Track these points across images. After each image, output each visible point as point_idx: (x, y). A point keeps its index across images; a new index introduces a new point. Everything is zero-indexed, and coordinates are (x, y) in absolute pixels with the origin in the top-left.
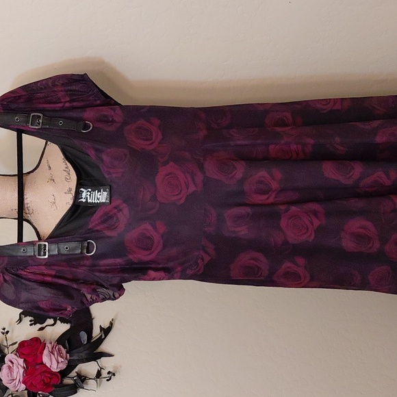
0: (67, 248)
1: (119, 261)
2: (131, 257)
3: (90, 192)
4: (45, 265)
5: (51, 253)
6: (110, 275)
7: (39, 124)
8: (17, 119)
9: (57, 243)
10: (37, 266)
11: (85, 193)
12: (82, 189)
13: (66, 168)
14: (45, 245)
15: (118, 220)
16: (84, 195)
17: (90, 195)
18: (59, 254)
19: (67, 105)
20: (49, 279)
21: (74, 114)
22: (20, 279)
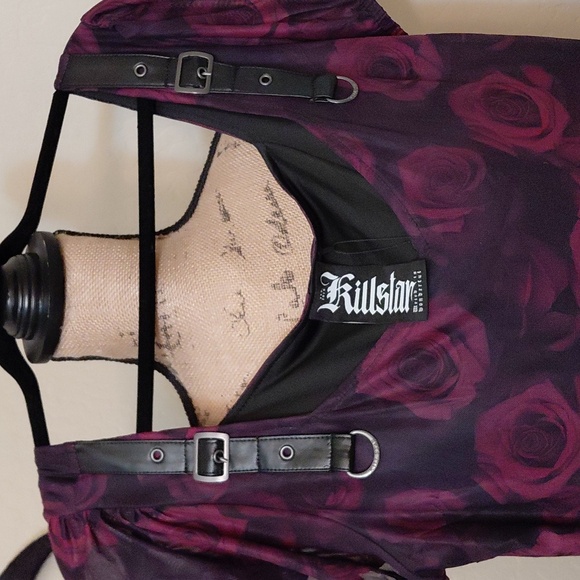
0: (286, 453)
1: (447, 496)
2: (485, 485)
3: (352, 283)
4: (219, 503)
5: (239, 467)
6: (417, 541)
7: (203, 82)
8: (140, 70)
9: (256, 435)
10: (196, 505)
11: (335, 286)
12: (327, 275)
13: (276, 214)
14: (220, 443)
15: (453, 368)
16: (332, 292)
17: (352, 293)
18: (262, 471)
19: (282, 29)
20: (231, 547)
21: (300, 57)
22: (143, 545)
